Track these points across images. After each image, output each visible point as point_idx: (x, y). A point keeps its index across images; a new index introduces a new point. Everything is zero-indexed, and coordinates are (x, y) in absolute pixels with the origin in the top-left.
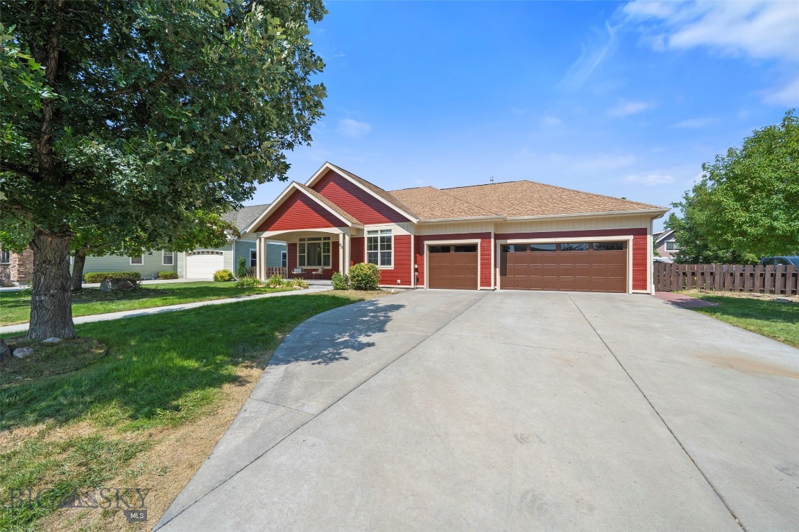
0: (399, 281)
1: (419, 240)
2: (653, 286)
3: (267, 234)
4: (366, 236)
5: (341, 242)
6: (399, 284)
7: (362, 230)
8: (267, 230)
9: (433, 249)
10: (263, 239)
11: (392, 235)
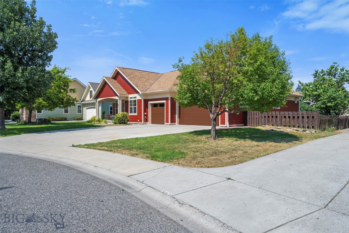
0: (139, 120)
1: (146, 101)
2: (228, 123)
3: (99, 100)
4: (129, 100)
5: (118, 103)
6: (139, 122)
7: (128, 97)
8: (98, 98)
9: (155, 105)
10: (97, 102)
11: (137, 99)
